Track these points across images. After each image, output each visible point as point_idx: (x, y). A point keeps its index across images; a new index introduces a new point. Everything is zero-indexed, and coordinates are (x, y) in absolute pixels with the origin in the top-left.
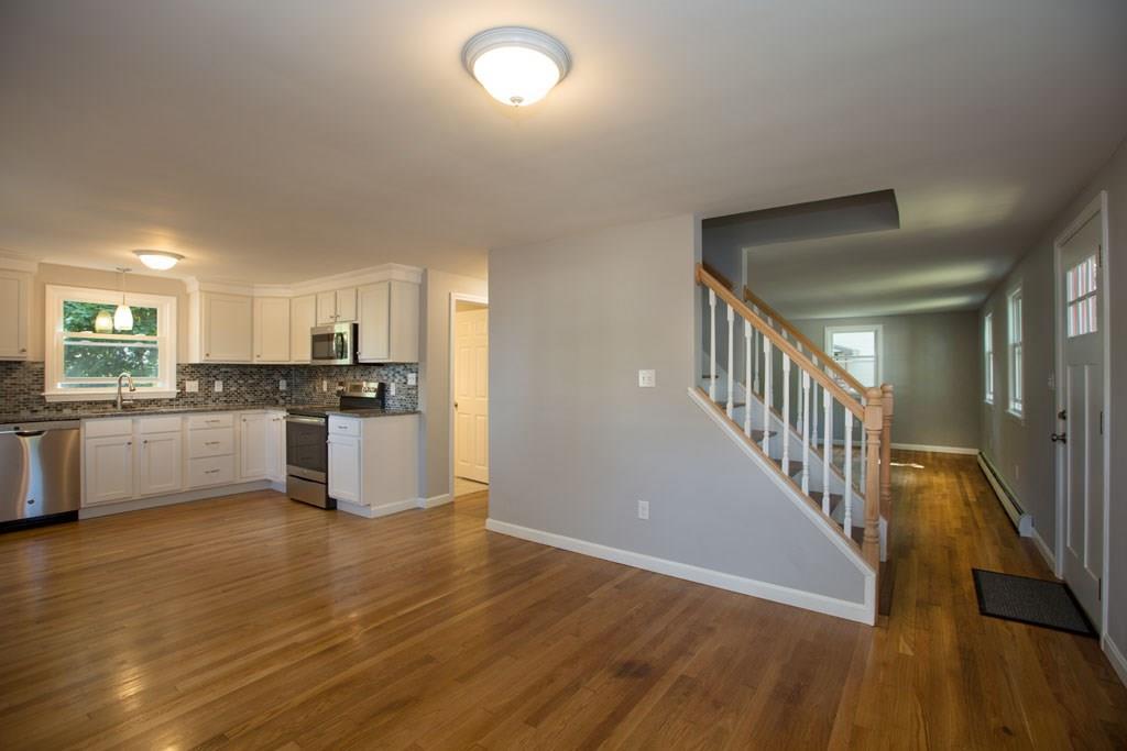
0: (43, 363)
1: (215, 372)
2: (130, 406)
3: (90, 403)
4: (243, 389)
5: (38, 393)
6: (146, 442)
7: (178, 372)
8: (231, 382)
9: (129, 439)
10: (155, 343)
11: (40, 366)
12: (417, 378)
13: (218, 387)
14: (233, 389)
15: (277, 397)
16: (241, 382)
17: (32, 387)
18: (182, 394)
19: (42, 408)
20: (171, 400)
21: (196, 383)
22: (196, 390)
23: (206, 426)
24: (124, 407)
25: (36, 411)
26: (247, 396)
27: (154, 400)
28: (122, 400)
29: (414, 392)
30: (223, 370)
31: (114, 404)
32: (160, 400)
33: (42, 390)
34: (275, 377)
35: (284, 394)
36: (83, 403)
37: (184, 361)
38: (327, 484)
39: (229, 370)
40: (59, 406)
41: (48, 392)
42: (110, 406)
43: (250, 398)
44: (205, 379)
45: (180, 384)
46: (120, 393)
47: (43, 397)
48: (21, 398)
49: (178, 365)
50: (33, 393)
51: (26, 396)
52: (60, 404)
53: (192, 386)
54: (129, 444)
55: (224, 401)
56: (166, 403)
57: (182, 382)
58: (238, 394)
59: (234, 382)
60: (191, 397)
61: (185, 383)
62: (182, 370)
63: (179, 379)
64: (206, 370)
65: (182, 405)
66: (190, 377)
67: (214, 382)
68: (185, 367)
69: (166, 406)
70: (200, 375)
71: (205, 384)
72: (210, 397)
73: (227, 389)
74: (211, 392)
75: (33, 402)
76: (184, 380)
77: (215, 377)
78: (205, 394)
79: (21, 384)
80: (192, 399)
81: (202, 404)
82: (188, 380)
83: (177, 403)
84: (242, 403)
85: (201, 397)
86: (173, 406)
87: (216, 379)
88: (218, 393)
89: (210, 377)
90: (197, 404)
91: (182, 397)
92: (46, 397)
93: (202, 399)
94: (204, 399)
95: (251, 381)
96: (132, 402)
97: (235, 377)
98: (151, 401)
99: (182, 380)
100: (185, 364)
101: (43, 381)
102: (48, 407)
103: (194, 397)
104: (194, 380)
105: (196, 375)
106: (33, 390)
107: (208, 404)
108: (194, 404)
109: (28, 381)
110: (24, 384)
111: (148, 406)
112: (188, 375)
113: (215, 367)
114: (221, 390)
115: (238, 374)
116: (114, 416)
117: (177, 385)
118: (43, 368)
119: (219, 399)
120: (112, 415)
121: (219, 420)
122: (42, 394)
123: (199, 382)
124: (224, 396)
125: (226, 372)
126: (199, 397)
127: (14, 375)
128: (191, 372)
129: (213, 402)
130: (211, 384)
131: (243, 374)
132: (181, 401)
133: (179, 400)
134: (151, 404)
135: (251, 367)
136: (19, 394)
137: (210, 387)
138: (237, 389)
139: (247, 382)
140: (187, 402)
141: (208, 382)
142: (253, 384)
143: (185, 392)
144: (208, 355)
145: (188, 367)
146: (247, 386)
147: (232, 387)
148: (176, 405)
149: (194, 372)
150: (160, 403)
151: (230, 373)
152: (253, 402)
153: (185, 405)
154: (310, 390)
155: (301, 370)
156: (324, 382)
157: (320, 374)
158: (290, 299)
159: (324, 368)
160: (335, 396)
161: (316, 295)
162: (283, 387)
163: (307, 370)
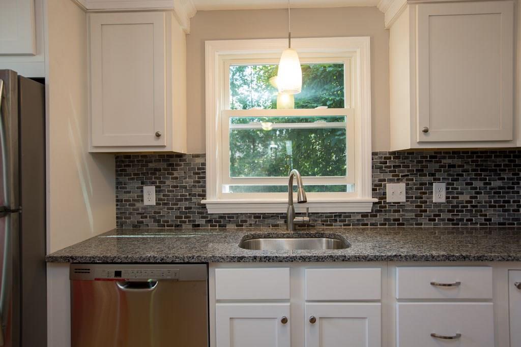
0: (204, 155)
1: (433, 166)
3: (257, 216)
4: (483, 198)
7: (374, 167)
8: (460, 185)
9: (283, 310)
10: (340, 119)
11: (199, 161)
13: (439, 194)
14: (465, 197)
16: (478, 184)
18: (381, 206)
19: (203, 222)
20: (364, 215)
21: (402, 186)
22: (402, 198)
24: (295, 226)
25: (198, 226)
26: (490, 212)
27: (339, 215)
30: (448, 161)
31: (284, 219)
32: (348, 215)
33: (203, 196)
36: (250, 215)
37: (382, 148)
39: (457, 162)
41: (210, 199)
43: (495, 216)
44: (417, 180)
45: (378, 188)
47: (204, 206)
48: (183, 205)
49: (374, 154)
50: (194, 200)
51: (187, 204)
52: (222, 216)
53: (396, 192)
54: (284, 321)
55: (449, 220)
56: (358, 220)
57: (381, 185)
58: (473, 206)
59: (467, 184)
60: (395, 211)
61: (385, 186)
62: (381, 163)
63: (377, 179)
64: (418, 162)
65: (381, 225)
66: (393, 176)
67: (431, 184)
68: (385, 158)
69: (358, 225)
70: (408, 171)
71: (417, 189)
72: (426, 211)
73: (453, 198)
74: (426, 202)
75: (194, 213)
76: (384, 180)
77: (433, 175)
78: (417, 206)
79: (182, 187)
80: (396, 215)
81: (412, 224)
82: (391, 181)
83: (373, 220)
84: (481, 224)
85: (411, 211)
86: (367, 225)
87: (435, 179)
88: (437, 205)
89: (425, 175)
90: (403, 224)
91: (381, 211)
92: (207, 206)
93: (413, 215)
94: (416, 216)
95: (497, 184)
96: (306, 219)
97: (468, 175)
98: (335, 216)
99: (380, 180)
100: (385, 153)
101: (205, 182)
102: (210, 221)
103: (399, 211)
104: (399, 181)
105: (402, 172)
106: (195, 195)
107: (421, 224)
108: (399, 224)
109: (189, 182)
110: (185, 187)
111: (332, 225)
112: (390, 172)
113: (431, 157)
114: (443, 200)
115: (473, 170)
116: (258, 259)
117: (374, 190)
118: (204, 164)
119: (439, 215)
120: (255, 258)
121: (458, 284)
122: (203, 202)
123: (407, 184)
124: (449, 211)
125: (451, 166)
126: (407, 211)
127: (176, 174)
128: (394, 166)
129: (430, 220)
130: (426, 189)
131: (482, 170)
132: (380, 218)
133: (376, 216)
134: (336, 221)
135: (496, 157)
136: (181, 200)
137: (425, 193)
138: (471, 197)
139: (490, 184)
140: (388, 220)
141: (422, 184)
142: (500, 188)
143: (385, 202)
144: (426, 131)
145: (390, 158)
146: (489, 193)
147: (462, 193)
148: (372, 224)
149: (399, 166)
150: (349, 220)
151: (459, 166)
152: (500, 224)
153: (385, 224)
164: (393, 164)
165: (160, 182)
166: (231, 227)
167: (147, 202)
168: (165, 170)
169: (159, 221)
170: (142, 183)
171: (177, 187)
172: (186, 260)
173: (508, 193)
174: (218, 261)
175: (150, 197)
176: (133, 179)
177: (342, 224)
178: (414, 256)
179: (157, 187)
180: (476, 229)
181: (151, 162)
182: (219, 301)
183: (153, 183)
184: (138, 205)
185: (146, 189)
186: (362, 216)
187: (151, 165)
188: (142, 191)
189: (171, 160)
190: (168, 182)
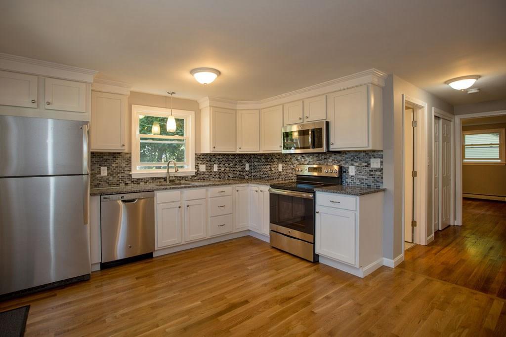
0: (131, 153)
1: (214, 158)
2: (173, 181)
3: (153, 179)
4: (228, 169)
5: (128, 173)
6: (188, 206)
7: (196, 159)
8: (221, 165)
9: (178, 204)
10: (183, 140)
11: (128, 156)
12: (382, 163)
13: (215, 168)
14: (223, 169)
15: (244, 174)
16: (226, 165)
17: (126, 169)
18: (198, 173)
19: (130, 182)
20: (192, 177)
21: (204, 166)
22: (204, 170)
23: (218, 195)
24: (170, 181)
25: (127, 184)
26: (230, 174)
27: (184, 177)
28: (169, 177)
29: (378, 173)
30: (218, 157)
31: (165, 179)
32: (187, 177)
33: (130, 171)
34: (243, 162)
35: (248, 173)
37: (199, 152)
38: (314, 244)
39: (221, 157)
40: (138, 181)
41: (133, 172)
42: (163, 180)
44: (209, 163)
45: (197, 166)
46: (168, 172)
47: (130, 175)
48: (120, 175)
49: (196, 154)
50: (126, 173)
51: (122, 175)
52: (138, 179)
53: (203, 168)
54: (180, 207)
55: (218, 177)
56: (190, 179)
58: (225, 172)
59: (224, 165)
61: (199, 166)
62: (198, 157)
63: (196, 163)
64: (209, 157)
67: (213, 165)
70: (206, 160)
71: (209, 167)
72: (212, 174)
73: (220, 169)
74: (212, 171)
75: (125, 178)
76: (199, 164)
77: (214, 162)
78: (209, 173)
79: (120, 167)
80: (203, 176)
81: (207, 179)
82: (201, 164)
83: (195, 178)
84: (228, 178)
86: (193, 180)
88: (215, 172)
89: (211, 162)
90: (205, 179)
91: (198, 175)
92: (132, 175)
93: (208, 176)
95: (231, 164)
96: (174, 178)
97: (224, 162)
98: (182, 177)
100: (199, 154)
101: (131, 165)
102: (133, 182)
104: (203, 164)
105: (204, 161)
106: (126, 171)
107: (210, 179)
108: (203, 179)
109: (124, 165)
110: (122, 167)
111: (181, 180)
112: (201, 161)
114: (217, 170)
115: (225, 160)
117: (195, 167)
118: (130, 157)
119: (216, 176)
121: (225, 191)
122: (130, 173)
123: (206, 165)
124: (218, 174)
125: (219, 159)
126: (206, 175)
127: (117, 161)
129: (213, 177)
130: (211, 167)
131: (227, 160)
132: (197, 177)
134: (183, 179)
135: (231, 156)
136: (119, 173)
138: (225, 169)
139: (229, 165)
140: (200, 178)
141: (210, 165)
142: (232, 166)
144: (214, 148)
145: (201, 156)
148: (195, 180)
149: (204, 159)
150: (187, 179)
151: (221, 159)
152: (232, 178)
153: (199, 180)
154: (267, 170)
155: (259, 157)
156: (279, 165)
157: (275, 160)
158: (260, 110)
159: (279, 155)
160: (290, 175)
161: (283, 105)
162: (247, 168)
163: (263, 157)
164: (201, 158)
165: (109, 165)
166: (142, 184)
167: (102, 174)
168: (112, 159)
169: (108, 183)
170: (100, 166)
171: (117, 167)
173: (234, 167)
175: (104, 172)
176: (95, 164)
177: (185, 180)
179: (107, 167)
180: (226, 180)
181: (105, 156)
182: (158, 204)
183: (105, 166)
184: (98, 176)
185: (102, 168)
187: (105, 157)
188: (100, 169)
189: (115, 155)
190: (113, 165)
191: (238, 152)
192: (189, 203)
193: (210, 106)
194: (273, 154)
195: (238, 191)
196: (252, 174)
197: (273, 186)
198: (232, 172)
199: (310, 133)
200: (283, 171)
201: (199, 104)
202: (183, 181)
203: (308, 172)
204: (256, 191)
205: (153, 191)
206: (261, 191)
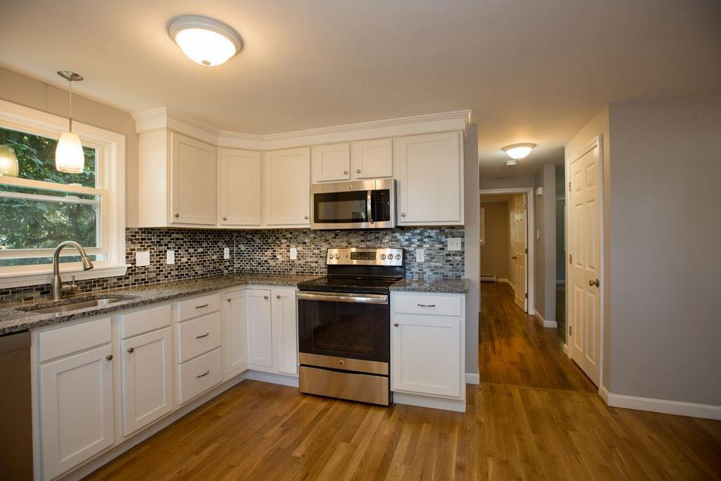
1: (166, 240)
2: (71, 292)
4: (194, 259)
6: (131, 351)
7: (128, 240)
8: (181, 252)
12: (463, 243)
13: (170, 258)
14: (184, 260)
15: (222, 267)
16: (191, 251)
18: (132, 271)
20: (120, 278)
21: (147, 254)
22: (147, 263)
23: (197, 313)
24: (63, 294)
26: (197, 268)
27: (98, 281)
28: (61, 284)
29: (458, 258)
30: (175, 236)
31: (45, 290)
32: (105, 280)
34: (220, 244)
35: (228, 264)
38: (389, 376)
39: (181, 236)
42: (38, 294)
43: (200, 270)
44: (156, 249)
45: (130, 255)
46: (57, 272)
49: (127, 229)
53: (143, 258)
54: (110, 358)
55: (176, 276)
56: (114, 283)
57: (132, 254)
58: (189, 265)
59: (186, 251)
60: (142, 273)
61: (135, 254)
62: (132, 236)
63: (129, 249)
64: (158, 236)
65: (132, 284)
66: (141, 246)
67: (166, 252)
68: (135, 232)
69: (114, 287)
70: (151, 242)
71: (157, 255)
72: (162, 271)
73: (179, 260)
74: (162, 264)
76: (134, 250)
77: (166, 245)
78: (157, 268)
80: (143, 276)
81: (154, 282)
82: (139, 250)
83: (127, 282)
84: (193, 276)
85: (154, 272)
86: (121, 286)
87: (168, 248)
88: (169, 266)
89: (162, 245)
90: (148, 282)
91: (132, 274)
93: (154, 275)
94: (157, 275)
95: (200, 250)
96: (74, 286)
97: (186, 245)
98: (94, 282)
99: (131, 250)
100: (135, 229)
103: (144, 273)
104: (145, 250)
105: (147, 243)
107: (159, 281)
108: (145, 283)
111: (91, 290)
112: (139, 243)
113: (166, 233)
114: (173, 262)
115: (189, 242)
116: (87, 315)
117: (127, 257)
119: (170, 273)
120: (84, 314)
121: (207, 305)
123: (151, 252)
124: (176, 269)
125: (177, 239)
126: (150, 272)
128: (142, 239)
129: (165, 277)
130: (162, 254)
131: (193, 242)
132: (131, 279)
133: (128, 278)
134: (95, 286)
135: (200, 233)
137: (162, 258)
138: (188, 260)
139: (197, 250)
140: (138, 280)
141: (160, 252)
142: (202, 253)
143: (135, 267)
144: (178, 216)
145: (138, 233)
146: (196, 256)
147: (183, 257)
148: (125, 285)
149: (145, 239)
150: (107, 284)
151: (182, 239)
152: (202, 275)
153: (135, 284)
154: (265, 259)
155: (248, 236)
156: (291, 249)
157: (283, 241)
158: (262, 152)
159: (291, 233)
160: (314, 265)
161: (311, 147)
162: (227, 256)
163: (259, 236)
164: (140, 237)
172: (7, 331)
173: (204, 255)
174: (47, 324)
177: (100, 288)
178: (188, 293)
180: (190, 280)
182: (44, 362)
186: (118, 279)
191: (219, 226)
192: (133, 343)
193: (169, 130)
194: (278, 230)
195: (229, 300)
196: (235, 266)
197: (302, 287)
198: (202, 263)
199: (369, 197)
200: (299, 259)
201: (134, 122)
202: (96, 291)
203: (351, 259)
204: (266, 298)
205: (27, 330)
206: (278, 297)
